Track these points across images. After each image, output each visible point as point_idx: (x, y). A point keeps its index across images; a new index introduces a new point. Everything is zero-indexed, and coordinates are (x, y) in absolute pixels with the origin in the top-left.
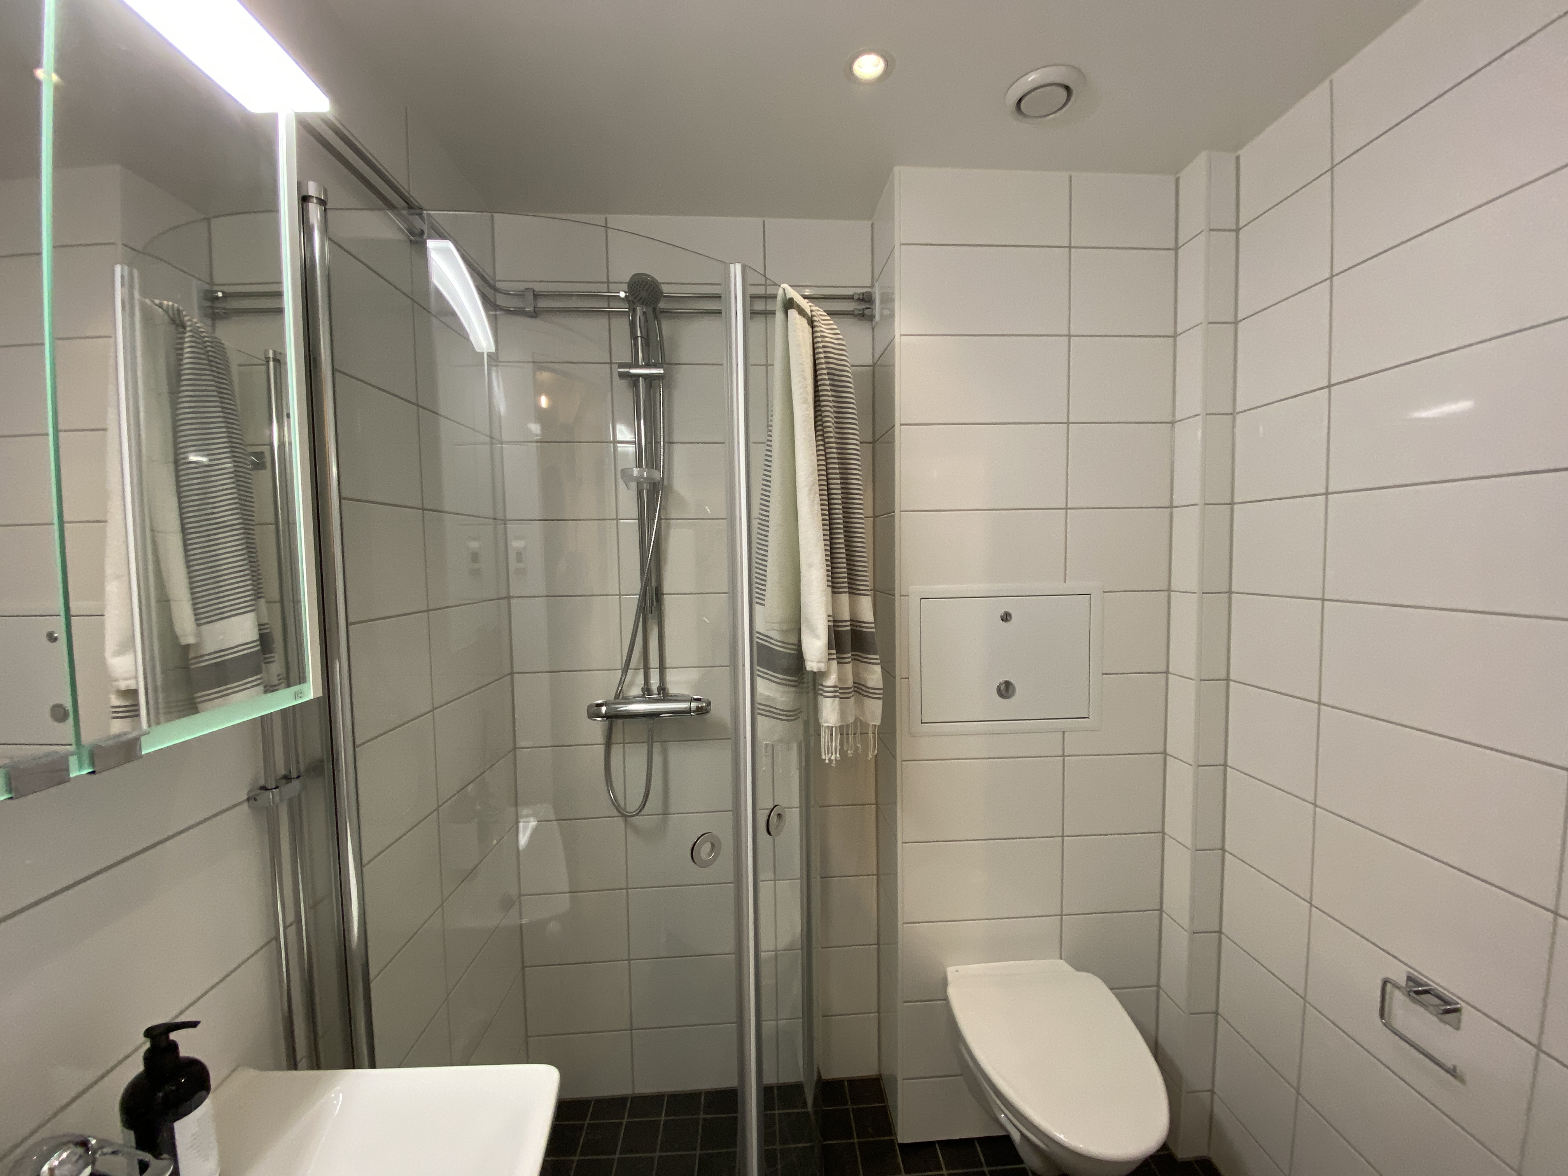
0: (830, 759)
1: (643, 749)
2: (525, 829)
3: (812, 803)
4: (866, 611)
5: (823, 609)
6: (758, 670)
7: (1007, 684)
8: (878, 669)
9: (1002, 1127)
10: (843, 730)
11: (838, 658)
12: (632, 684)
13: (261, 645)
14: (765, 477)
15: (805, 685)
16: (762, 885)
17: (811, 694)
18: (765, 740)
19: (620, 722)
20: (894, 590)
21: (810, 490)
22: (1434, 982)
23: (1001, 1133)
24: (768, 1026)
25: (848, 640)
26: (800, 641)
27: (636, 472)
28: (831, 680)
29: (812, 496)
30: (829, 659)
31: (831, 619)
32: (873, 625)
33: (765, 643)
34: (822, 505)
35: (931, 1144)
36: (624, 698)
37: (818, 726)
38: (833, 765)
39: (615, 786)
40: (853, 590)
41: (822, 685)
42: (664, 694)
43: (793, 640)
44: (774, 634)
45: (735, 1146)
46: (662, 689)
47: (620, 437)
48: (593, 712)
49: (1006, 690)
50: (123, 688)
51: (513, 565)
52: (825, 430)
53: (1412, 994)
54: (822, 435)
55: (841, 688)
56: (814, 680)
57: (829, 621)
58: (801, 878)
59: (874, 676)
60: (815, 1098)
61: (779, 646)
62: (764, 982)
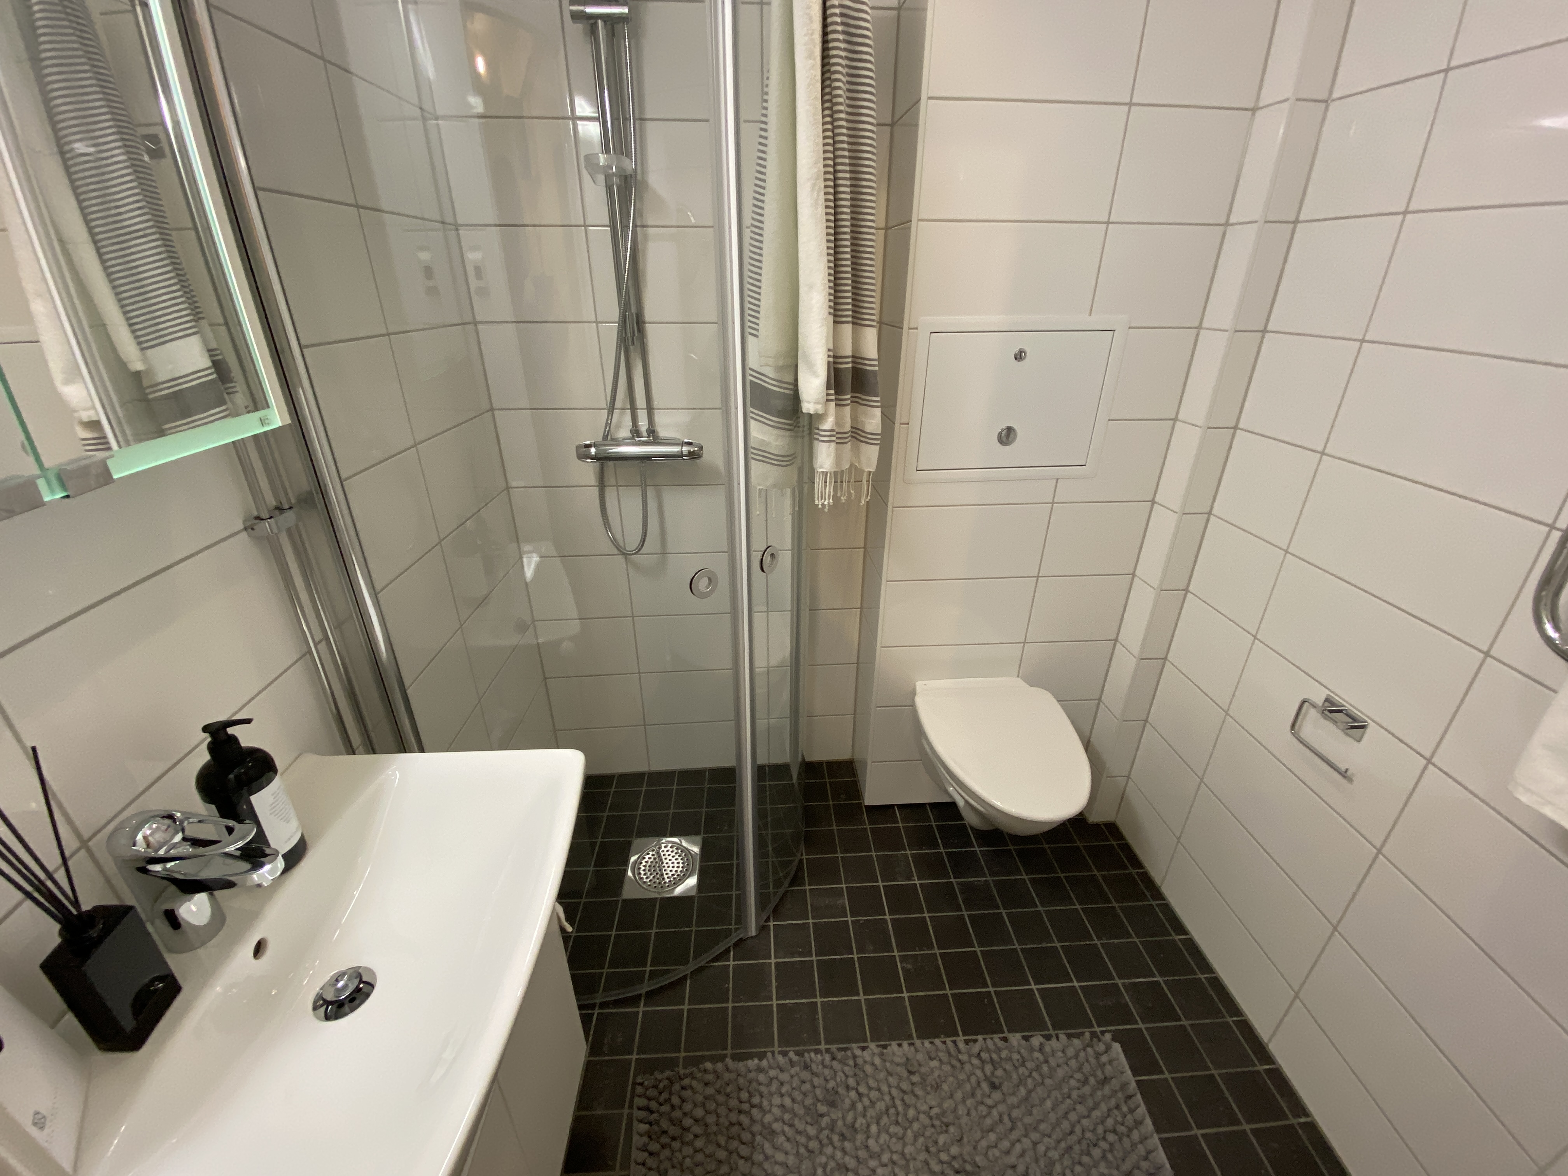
0: (823, 505)
1: (638, 491)
2: (529, 563)
3: (804, 546)
4: (870, 346)
5: (824, 341)
6: (752, 412)
7: (1010, 430)
8: (878, 412)
9: (950, 796)
10: (838, 477)
11: (836, 399)
12: (619, 426)
13: (218, 374)
14: (759, 168)
15: (801, 429)
16: (756, 616)
17: (806, 439)
18: (759, 485)
19: (611, 464)
20: (902, 322)
21: (814, 185)
22: (1347, 702)
23: (948, 800)
24: (761, 724)
25: (848, 380)
26: (796, 380)
27: (602, 159)
28: (828, 424)
29: (815, 193)
30: (827, 400)
31: (831, 353)
32: (876, 363)
33: (759, 382)
34: (827, 207)
35: (891, 807)
36: (612, 440)
37: (812, 471)
38: (826, 510)
39: (612, 526)
40: (857, 321)
41: (818, 429)
42: (654, 437)
43: (789, 378)
44: (770, 372)
45: (734, 805)
46: (652, 431)
47: (579, 112)
48: (583, 453)
49: (1007, 436)
50: (86, 419)
51: (474, 283)
52: (834, 100)
53: (1326, 712)
54: (830, 108)
55: (837, 433)
56: (810, 424)
57: (829, 356)
58: (792, 611)
59: (873, 421)
60: (799, 774)
61: (775, 386)
62: (758, 691)
